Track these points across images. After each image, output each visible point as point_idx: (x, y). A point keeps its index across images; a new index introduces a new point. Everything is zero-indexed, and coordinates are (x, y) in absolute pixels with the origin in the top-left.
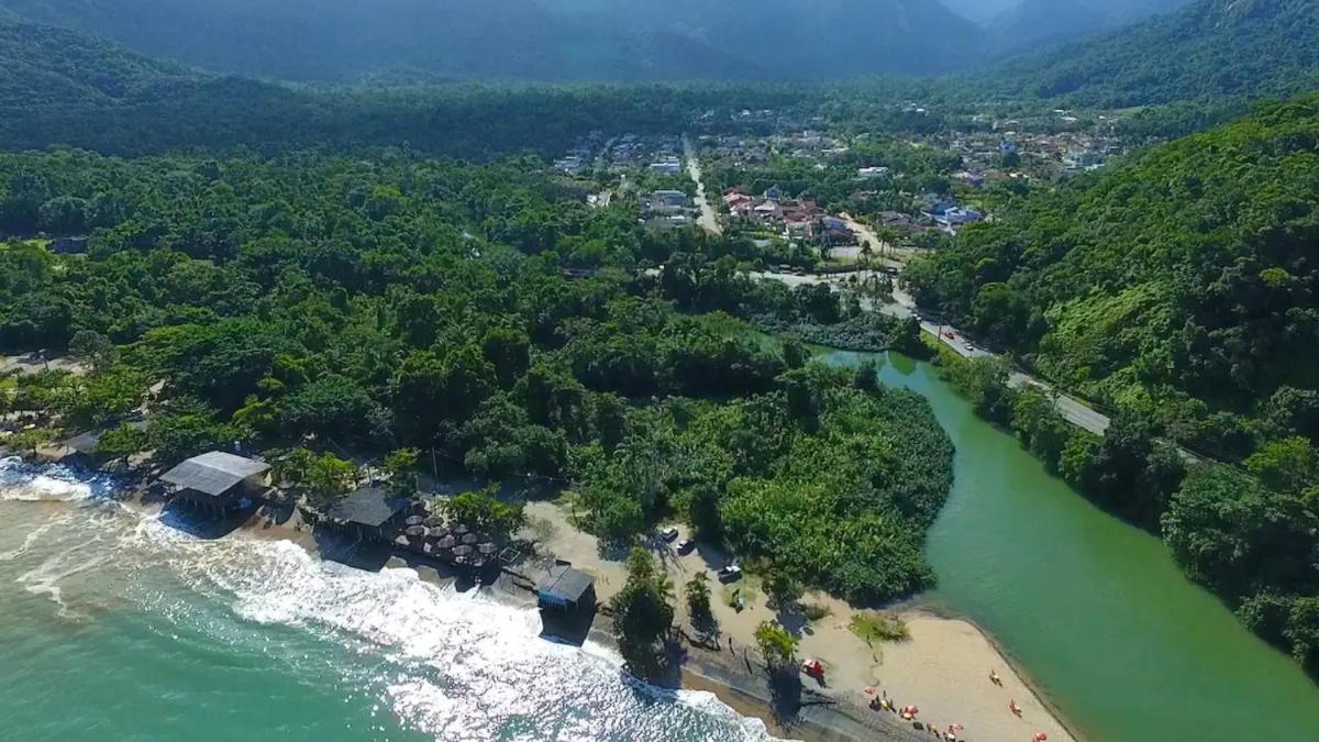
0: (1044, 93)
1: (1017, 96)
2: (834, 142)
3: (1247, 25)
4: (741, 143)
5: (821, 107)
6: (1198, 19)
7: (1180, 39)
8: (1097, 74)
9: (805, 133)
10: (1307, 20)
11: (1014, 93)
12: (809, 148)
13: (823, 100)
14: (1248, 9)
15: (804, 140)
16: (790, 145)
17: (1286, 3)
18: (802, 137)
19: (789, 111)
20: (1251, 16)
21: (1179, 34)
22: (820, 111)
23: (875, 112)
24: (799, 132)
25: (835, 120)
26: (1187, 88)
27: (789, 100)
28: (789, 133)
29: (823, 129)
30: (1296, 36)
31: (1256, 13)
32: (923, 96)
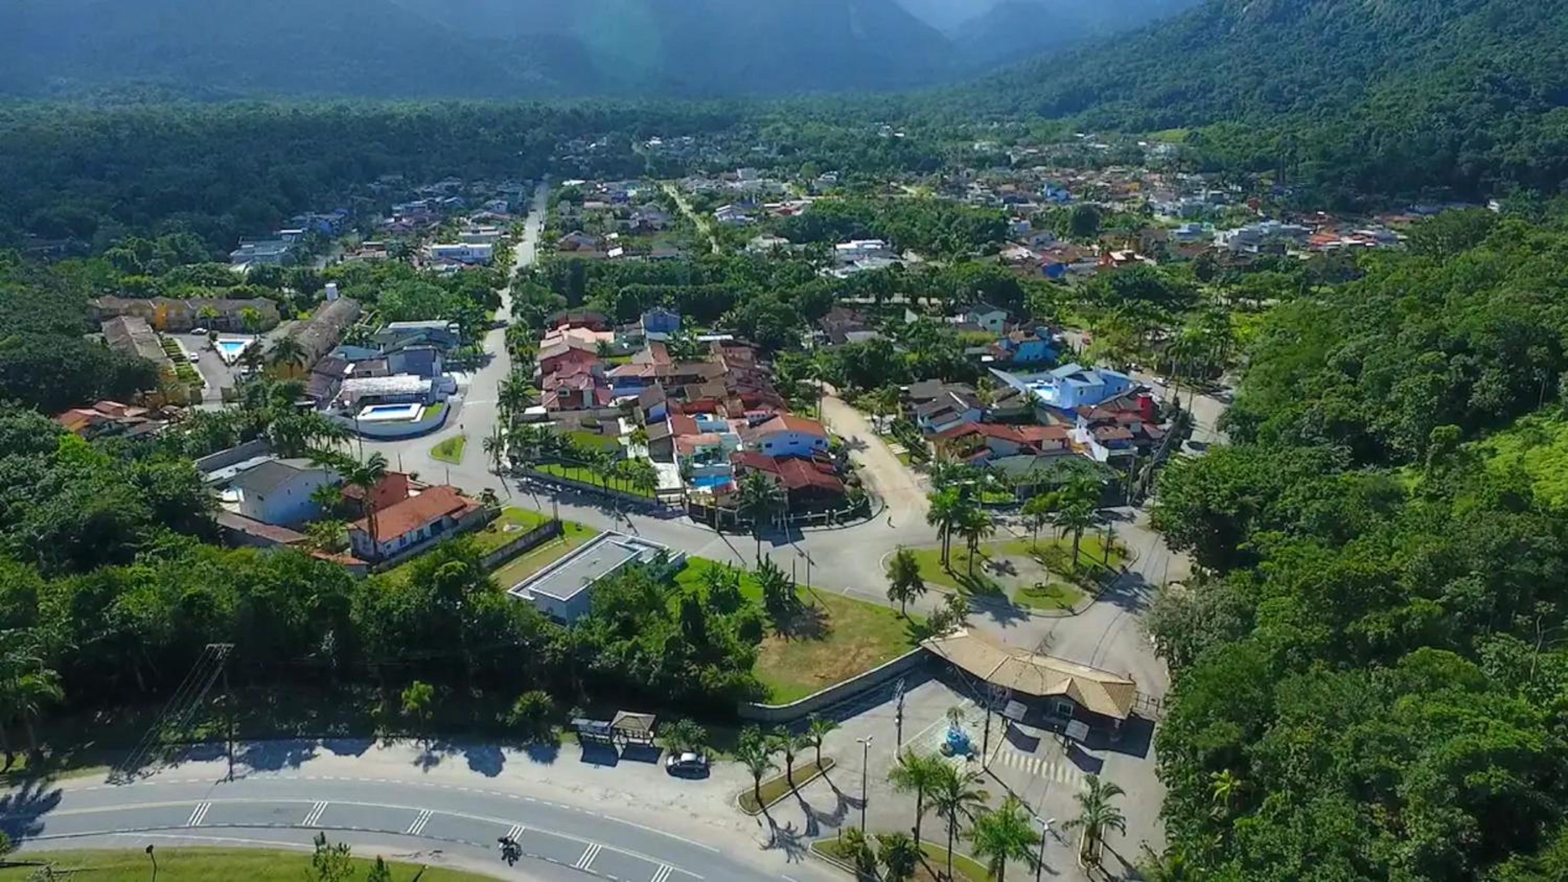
0: (1047, 111)
1: (1015, 117)
2: (784, 186)
3: (1269, 29)
4: (632, 193)
5: (763, 131)
6: (1211, 22)
7: (1194, 47)
8: (1108, 87)
9: (739, 171)
10: (1339, 25)
11: (1011, 113)
12: (743, 200)
13: (766, 123)
14: (1265, 12)
15: (737, 185)
16: (712, 196)
17: (1310, 5)
18: (733, 180)
19: (719, 137)
20: (1273, 19)
21: (1193, 41)
22: (762, 138)
23: (841, 139)
24: (729, 171)
25: (784, 150)
26: (1228, 105)
27: (719, 123)
28: (714, 172)
29: (765, 165)
30: (1333, 43)
31: (1276, 17)
32: (897, 116)
